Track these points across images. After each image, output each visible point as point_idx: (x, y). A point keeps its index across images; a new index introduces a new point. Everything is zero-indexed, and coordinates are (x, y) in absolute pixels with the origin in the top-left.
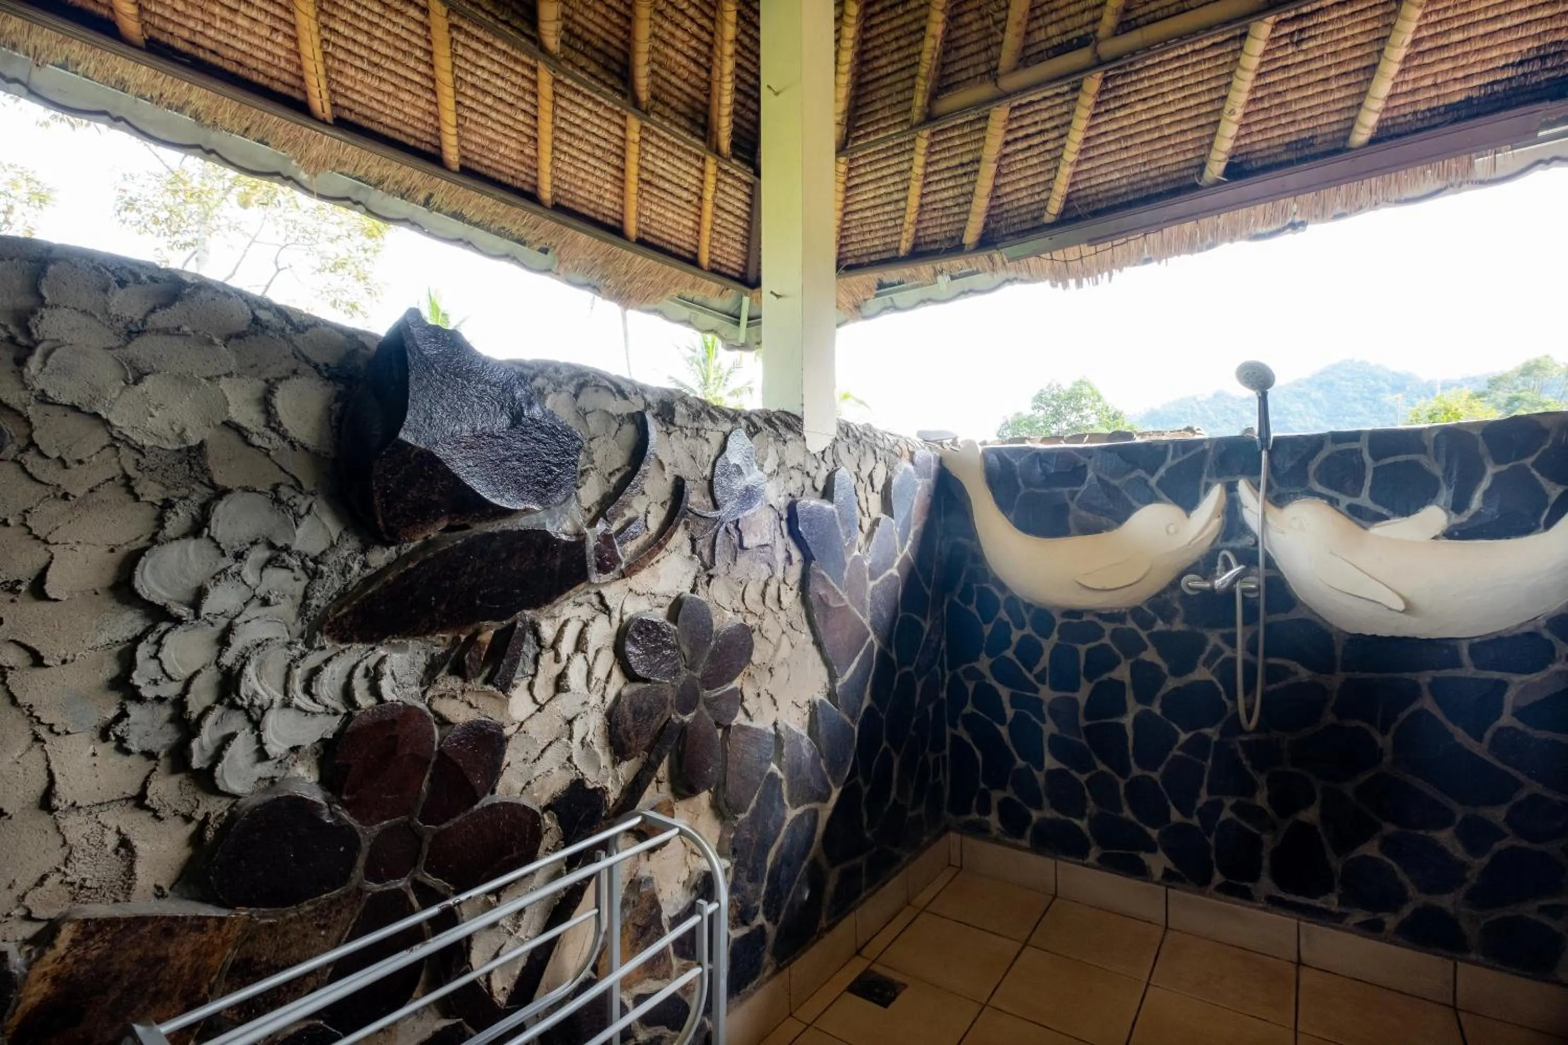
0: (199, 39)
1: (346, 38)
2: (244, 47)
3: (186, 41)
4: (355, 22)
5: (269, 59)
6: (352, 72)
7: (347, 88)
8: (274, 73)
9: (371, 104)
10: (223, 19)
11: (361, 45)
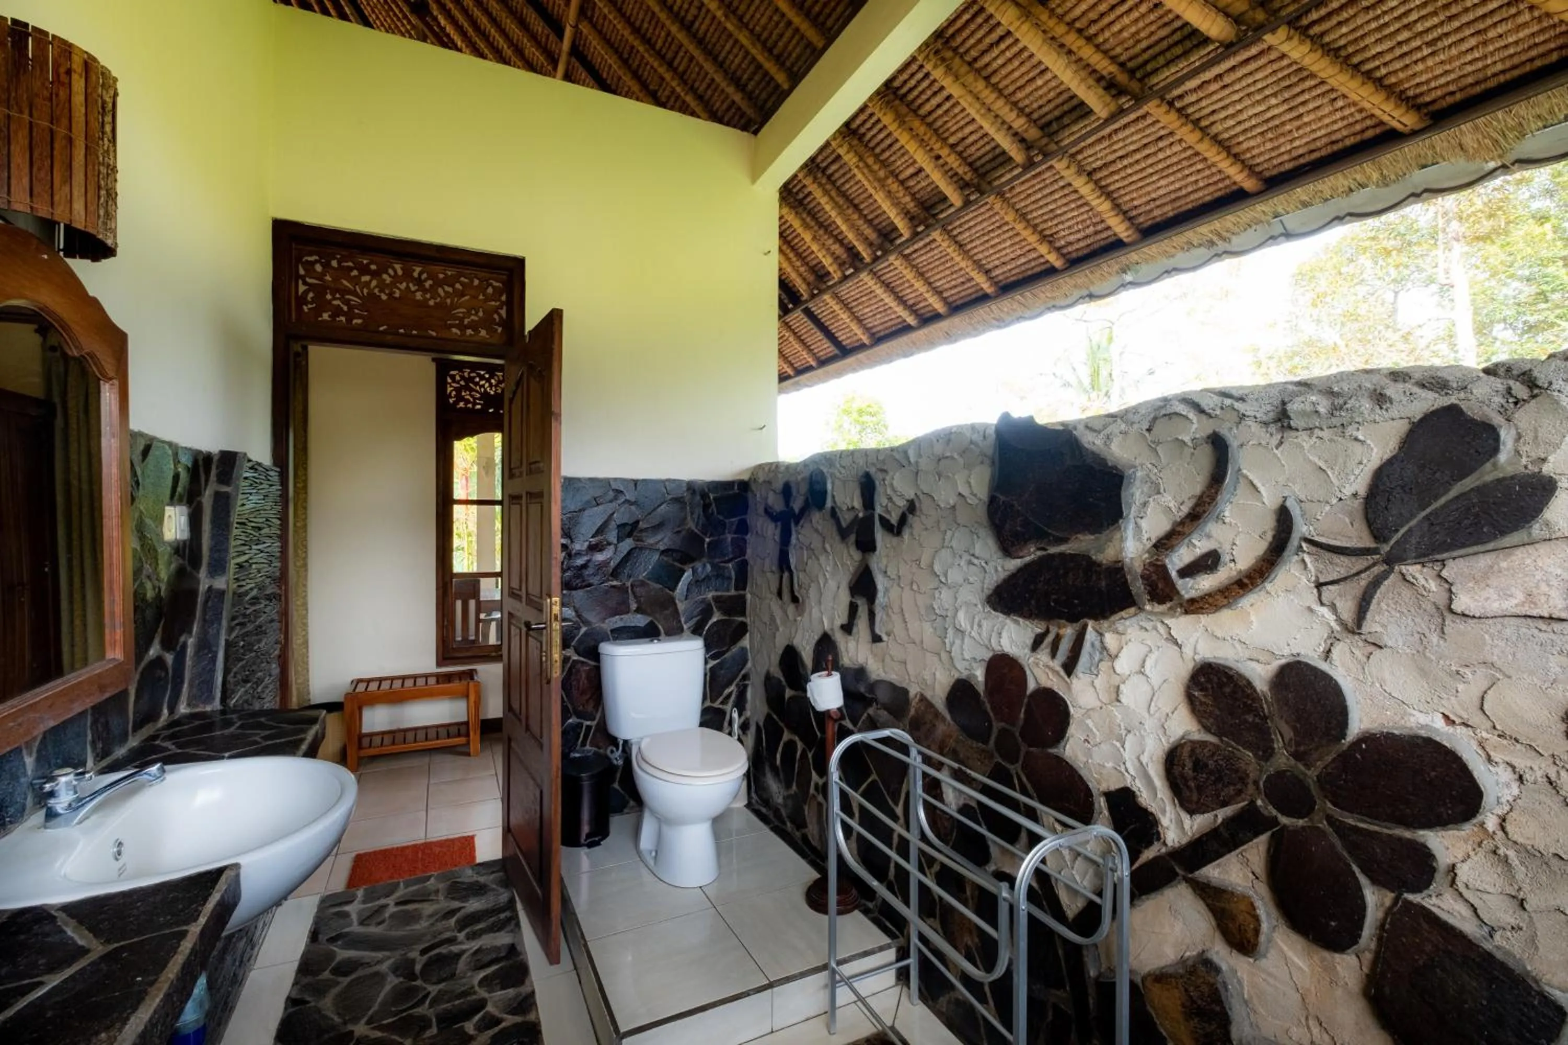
0: (1295, 154)
1: (1391, 49)
2: (1323, 132)
3: (1290, 161)
4: (1387, 31)
5: (1345, 122)
6: (1420, 67)
7: (1428, 82)
8: (1358, 127)
9: (1465, 72)
10: (1298, 128)
11: (1407, 41)
